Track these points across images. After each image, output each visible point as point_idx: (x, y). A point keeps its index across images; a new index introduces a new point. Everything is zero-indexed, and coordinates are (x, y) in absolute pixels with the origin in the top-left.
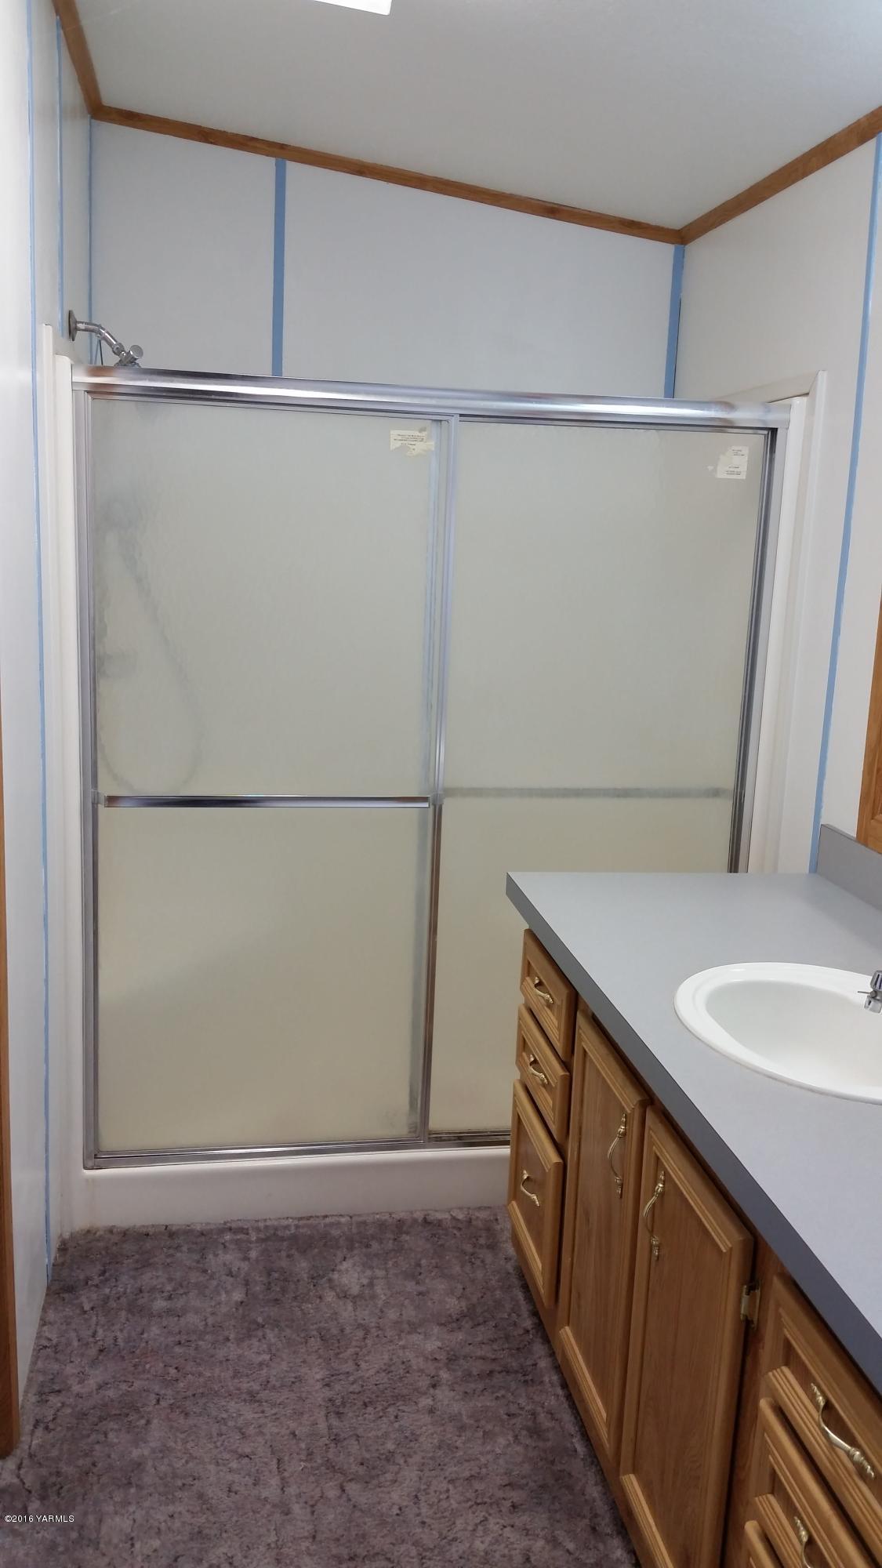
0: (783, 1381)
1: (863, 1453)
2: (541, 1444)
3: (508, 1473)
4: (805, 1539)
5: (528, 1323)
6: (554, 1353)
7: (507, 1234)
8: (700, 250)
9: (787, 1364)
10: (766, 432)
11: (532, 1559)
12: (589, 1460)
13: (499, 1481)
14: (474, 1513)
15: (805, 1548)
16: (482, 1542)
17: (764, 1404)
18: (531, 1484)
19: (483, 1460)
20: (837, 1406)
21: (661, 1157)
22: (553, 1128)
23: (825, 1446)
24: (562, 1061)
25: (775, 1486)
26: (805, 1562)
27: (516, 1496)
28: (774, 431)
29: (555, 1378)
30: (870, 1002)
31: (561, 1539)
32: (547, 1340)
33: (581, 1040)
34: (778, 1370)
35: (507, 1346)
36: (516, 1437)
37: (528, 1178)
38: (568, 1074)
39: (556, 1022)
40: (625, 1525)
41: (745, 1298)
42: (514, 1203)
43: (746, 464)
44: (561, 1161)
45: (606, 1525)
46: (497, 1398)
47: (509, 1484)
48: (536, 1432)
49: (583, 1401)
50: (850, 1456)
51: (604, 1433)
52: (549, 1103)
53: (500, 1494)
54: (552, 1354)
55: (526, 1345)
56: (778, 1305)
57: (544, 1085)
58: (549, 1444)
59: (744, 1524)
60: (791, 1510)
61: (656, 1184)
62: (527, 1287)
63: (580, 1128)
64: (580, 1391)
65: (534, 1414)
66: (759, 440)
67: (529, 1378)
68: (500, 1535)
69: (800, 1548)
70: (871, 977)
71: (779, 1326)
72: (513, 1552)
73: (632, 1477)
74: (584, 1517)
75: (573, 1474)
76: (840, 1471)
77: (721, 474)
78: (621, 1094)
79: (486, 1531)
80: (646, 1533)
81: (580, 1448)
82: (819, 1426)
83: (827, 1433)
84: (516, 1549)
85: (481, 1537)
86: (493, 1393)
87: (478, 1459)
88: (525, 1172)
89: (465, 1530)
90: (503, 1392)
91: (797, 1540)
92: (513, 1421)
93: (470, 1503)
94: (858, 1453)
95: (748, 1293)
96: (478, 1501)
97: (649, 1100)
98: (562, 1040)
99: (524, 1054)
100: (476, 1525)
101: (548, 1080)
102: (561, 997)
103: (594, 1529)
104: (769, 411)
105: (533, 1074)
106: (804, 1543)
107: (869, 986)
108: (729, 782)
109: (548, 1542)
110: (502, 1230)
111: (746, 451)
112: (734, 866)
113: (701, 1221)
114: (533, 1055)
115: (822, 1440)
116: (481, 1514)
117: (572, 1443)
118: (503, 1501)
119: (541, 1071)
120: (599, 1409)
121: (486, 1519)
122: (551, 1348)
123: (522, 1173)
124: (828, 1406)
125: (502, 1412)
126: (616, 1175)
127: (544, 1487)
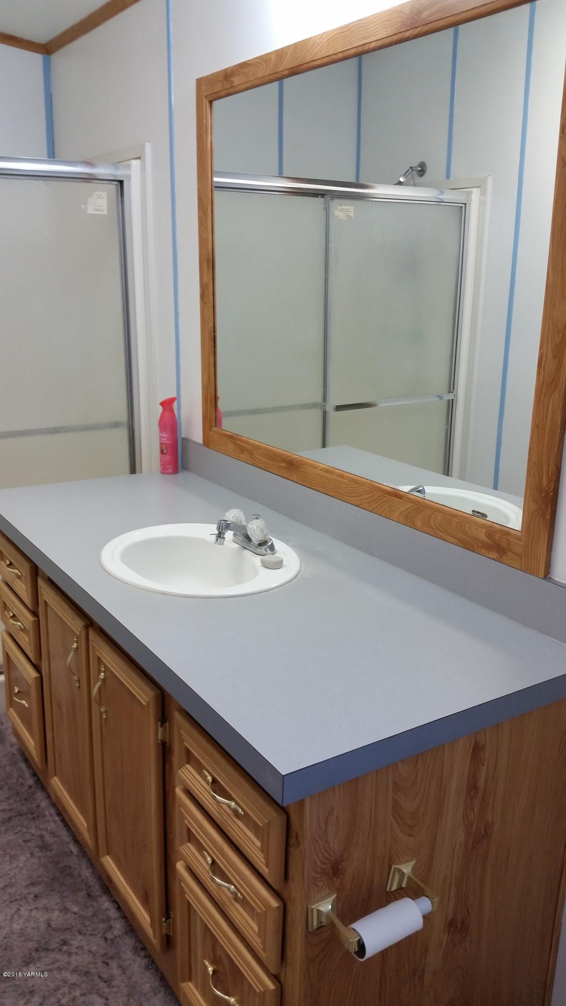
0: (187, 774)
1: (237, 803)
2: (49, 854)
3: (29, 877)
4: (210, 862)
5: (31, 782)
6: (50, 796)
7: (10, 730)
8: (60, 58)
9: (188, 763)
10: (116, 183)
11: (53, 925)
12: (81, 855)
13: (24, 883)
14: (10, 908)
15: (211, 867)
16: (18, 924)
17: (179, 791)
18: (46, 879)
19: (12, 874)
20: (219, 779)
21: (101, 658)
22: (31, 655)
23: (215, 804)
24: (32, 612)
25: (190, 837)
26: (211, 875)
27: (36, 890)
28: (121, 182)
29: (53, 811)
30: (217, 539)
31: (69, 907)
32: (44, 789)
33: (42, 595)
34: (184, 767)
35: (18, 799)
36: (32, 854)
37: (19, 692)
38: (36, 619)
39: (24, 587)
40: (108, 887)
41: (160, 730)
42: (11, 709)
43: (106, 205)
44: (39, 675)
45: (96, 890)
46: (16, 833)
47: (32, 884)
48: (45, 847)
49: (71, 820)
50: (229, 806)
51: (87, 836)
52: (26, 641)
53: (26, 891)
54: (49, 797)
55: (31, 796)
56: (179, 728)
57: (22, 630)
58: (54, 852)
59: (176, 863)
60: (201, 848)
61: (99, 674)
62: (27, 760)
63: (49, 652)
64: (69, 815)
65: (42, 837)
66: (113, 188)
67: (35, 815)
68: (29, 916)
69: (207, 868)
70: (216, 525)
71: (181, 740)
72: (39, 924)
73: (108, 857)
74: (82, 890)
75: (72, 866)
76: (225, 817)
77: (90, 211)
78: (72, 624)
79: (20, 917)
80: (120, 888)
81: (74, 849)
82: (209, 793)
83: (215, 797)
84: (40, 922)
85: (17, 921)
86: (13, 830)
87: (8, 874)
88: (16, 688)
89: (5, 920)
90: (19, 828)
91: (206, 864)
92: (29, 844)
93: (6, 903)
94: (233, 803)
95: (161, 726)
96: (12, 899)
97: (90, 623)
98: (30, 598)
99: (6, 612)
100: (13, 915)
101: (23, 625)
102: (24, 569)
103: (89, 895)
104: (117, 169)
105: (14, 624)
106: (210, 865)
107: (216, 530)
108: (123, 417)
109: (61, 911)
110: (6, 728)
111: (104, 195)
112: (133, 470)
113: (129, 690)
114: (12, 612)
115: (212, 802)
116: (15, 907)
117: (69, 848)
118: (29, 895)
119: (18, 620)
120: (81, 822)
121: (19, 909)
122: (48, 794)
123: (14, 690)
124: (214, 781)
125: (20, 841)
126: (74, 675)
127: (54, 879)
